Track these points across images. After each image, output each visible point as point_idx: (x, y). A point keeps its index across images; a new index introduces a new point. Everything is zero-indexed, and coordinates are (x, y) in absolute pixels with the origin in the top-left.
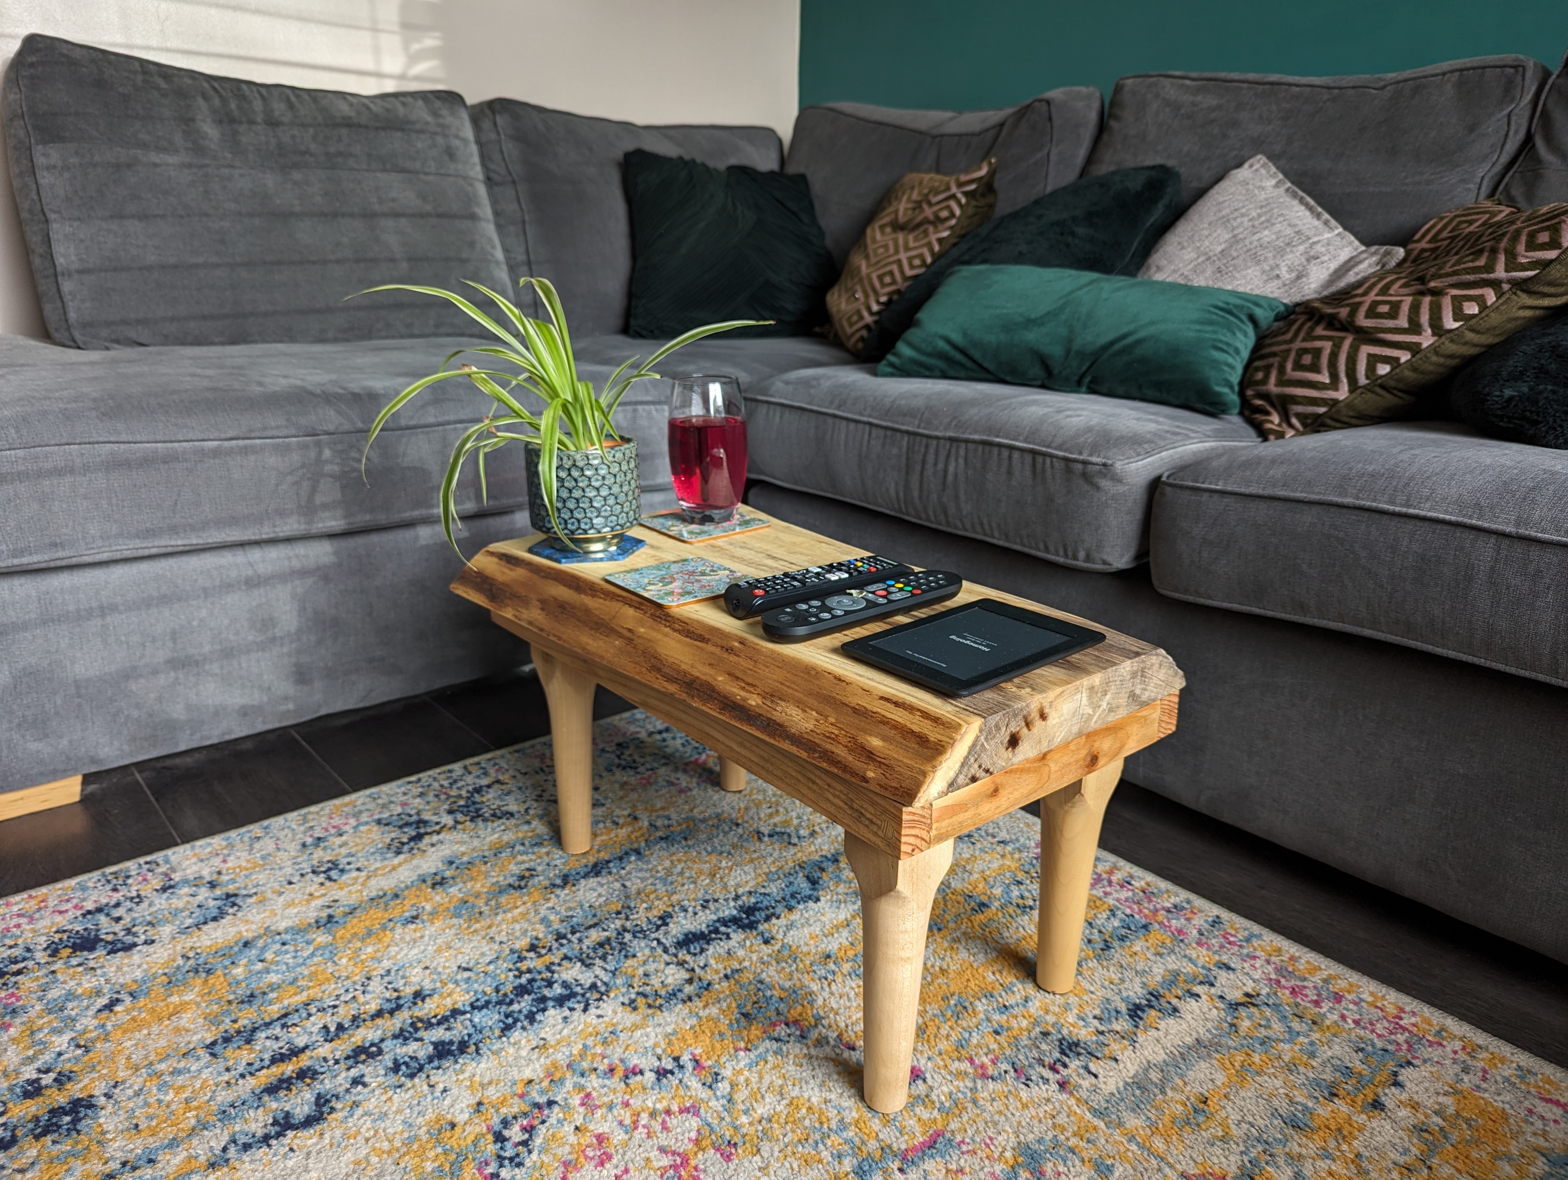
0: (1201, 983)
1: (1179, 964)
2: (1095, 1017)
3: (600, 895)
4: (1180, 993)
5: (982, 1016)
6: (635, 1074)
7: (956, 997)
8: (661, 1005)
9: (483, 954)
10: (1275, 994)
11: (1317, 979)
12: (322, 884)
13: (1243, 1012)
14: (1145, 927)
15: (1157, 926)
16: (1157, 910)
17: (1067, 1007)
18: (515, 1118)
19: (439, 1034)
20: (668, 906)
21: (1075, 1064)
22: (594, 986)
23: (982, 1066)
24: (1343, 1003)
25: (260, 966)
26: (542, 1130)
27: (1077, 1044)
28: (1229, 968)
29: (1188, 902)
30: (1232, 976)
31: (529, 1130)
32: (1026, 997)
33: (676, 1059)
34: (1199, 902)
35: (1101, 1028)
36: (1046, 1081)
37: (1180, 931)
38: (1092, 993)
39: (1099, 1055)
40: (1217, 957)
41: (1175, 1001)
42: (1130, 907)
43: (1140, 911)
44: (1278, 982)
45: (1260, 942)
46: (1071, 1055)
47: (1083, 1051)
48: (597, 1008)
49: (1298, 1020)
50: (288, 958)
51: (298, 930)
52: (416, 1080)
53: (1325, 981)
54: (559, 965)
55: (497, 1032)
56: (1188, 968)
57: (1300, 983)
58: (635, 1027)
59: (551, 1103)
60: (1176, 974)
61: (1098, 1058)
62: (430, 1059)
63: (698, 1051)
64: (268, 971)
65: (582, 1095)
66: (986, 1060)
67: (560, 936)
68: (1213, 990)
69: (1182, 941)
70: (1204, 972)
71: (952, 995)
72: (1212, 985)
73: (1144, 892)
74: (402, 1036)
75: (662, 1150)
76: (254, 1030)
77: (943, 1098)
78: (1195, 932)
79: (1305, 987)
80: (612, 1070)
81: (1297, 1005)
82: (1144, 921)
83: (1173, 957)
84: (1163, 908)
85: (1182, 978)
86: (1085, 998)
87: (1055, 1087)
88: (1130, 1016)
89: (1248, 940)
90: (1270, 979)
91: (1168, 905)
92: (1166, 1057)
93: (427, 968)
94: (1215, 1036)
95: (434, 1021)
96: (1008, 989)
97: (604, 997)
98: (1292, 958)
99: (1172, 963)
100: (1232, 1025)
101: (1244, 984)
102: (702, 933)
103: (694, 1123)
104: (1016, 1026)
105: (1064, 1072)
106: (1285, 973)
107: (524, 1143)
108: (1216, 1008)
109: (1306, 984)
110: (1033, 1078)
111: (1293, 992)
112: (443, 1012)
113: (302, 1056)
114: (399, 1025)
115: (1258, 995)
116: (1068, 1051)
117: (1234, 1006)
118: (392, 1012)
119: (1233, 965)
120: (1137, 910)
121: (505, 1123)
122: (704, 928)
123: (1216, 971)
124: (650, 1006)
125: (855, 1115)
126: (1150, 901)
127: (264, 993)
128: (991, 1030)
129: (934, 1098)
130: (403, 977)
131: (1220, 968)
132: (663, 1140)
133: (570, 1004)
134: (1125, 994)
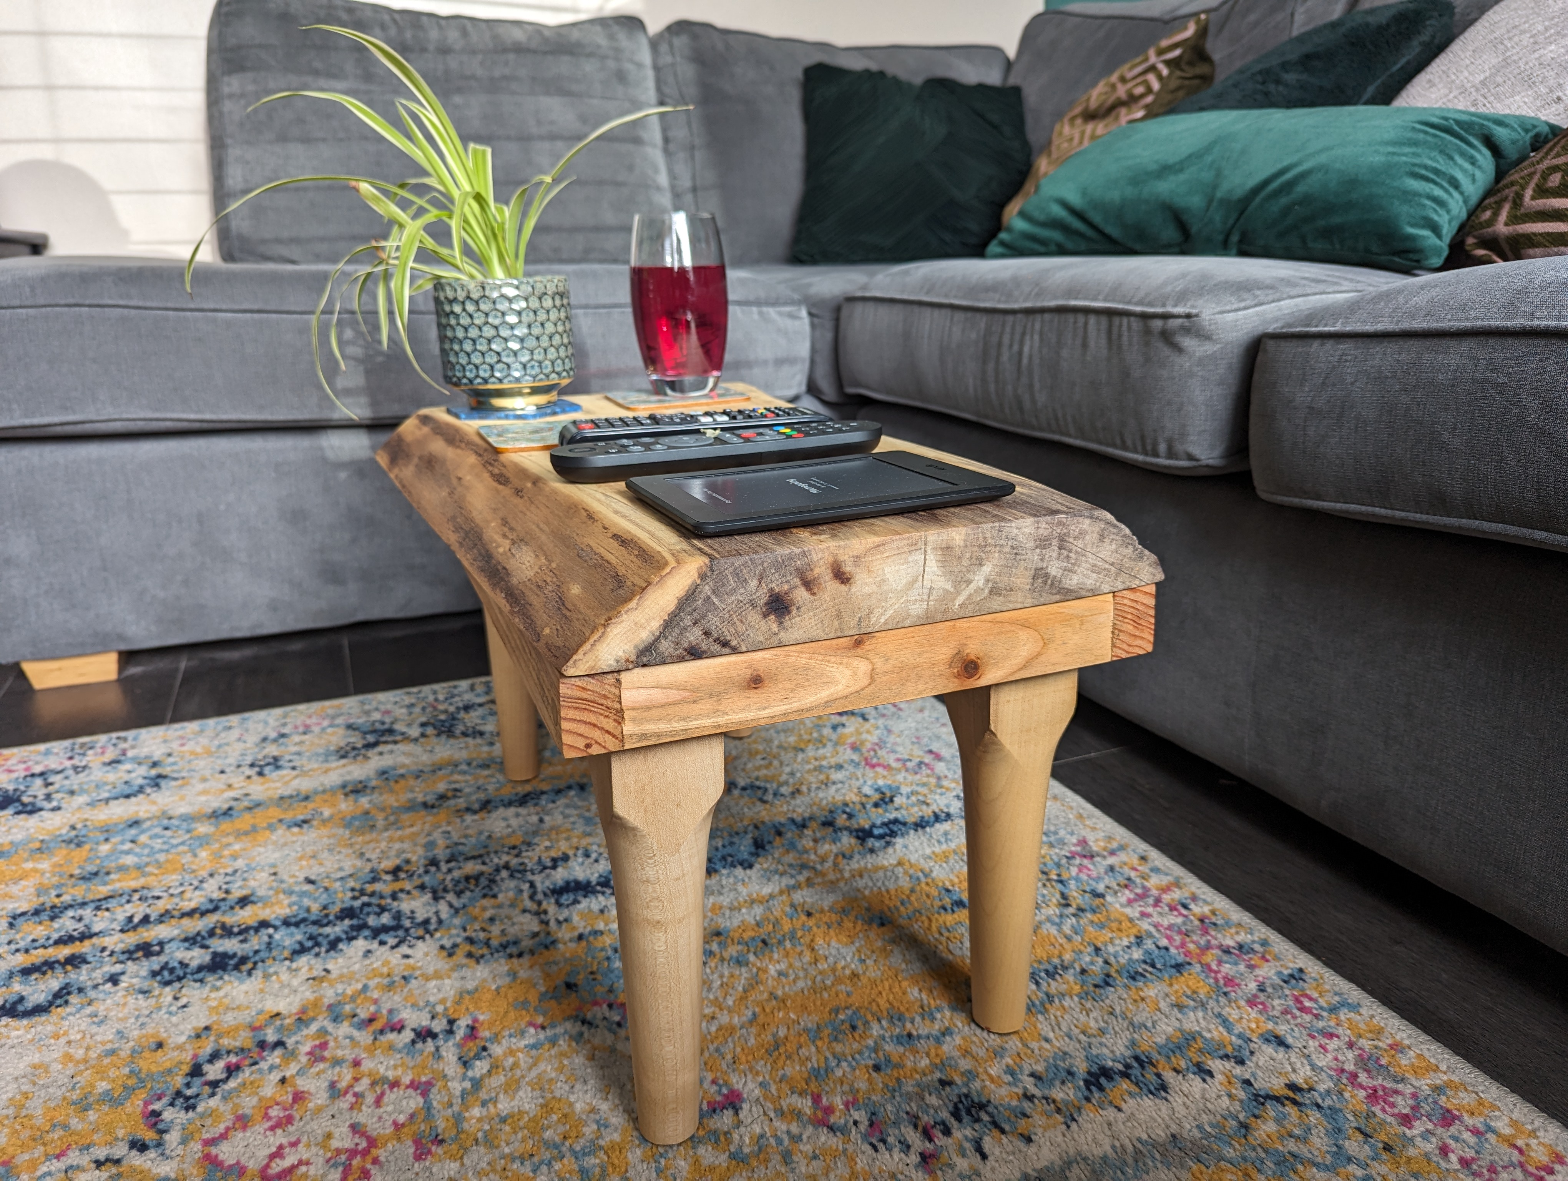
0: (1226, 1057)
1: (1203, 1023)
2: (1032, 1075)
3: (508, 826)
4: (1183, 1064)
5: (871, 1042)
6: (392, 1030)
7: (849, 1012)
8: (482, 956)
9: (341, 869)
10: (1340, 1093)
11: (1424, 1084)
12: (249, 777)
13: (1271, 1110)
14: (1179, 967)
15: (1198, 968)
16: (1208, 947)
17: (998, 1053)
18: (229, 1052)
19: (230, 945)
20: (571, 847)
21: (962, 1133)
22: (426, 922)
23: (829, 1110)
24: (1453, 1130)
25: (128, 846)
26: (246, 1074)
27: (982, 1106)
28: (1280, 1042)
29: (1264, 943)
30: (1281, 1054)
31: (232, 1070)
32: (947, 1029)
33: (451, 1022)
34: (1280, 944)
35: (1033, 1090)
36: (906, 1147)
37: (1229, 981)
38: (1047, 1040)
39: (1007, 1128)
40: (1270, 1026)
41: (1169, 1076)
42: (1169, 938)
43: (1183, 945)
44: (1354, 1076)
45: (1352, 1015)
46: (966, 1119)
47: (986, 1118)
48: (410, 947)
49: (1360, 1138)
50: (158, 844)
51: (187, 818)
52: (168, 989)
53: (1438, 1089)
54: (408, 893)
55: (286, 953)
56: (1216, 1032)
57: (1389, 1084)
58: (437, 975)
59: (280, 1044)
60: (1190, 1038)
61: (1003, 1131)
62: (200, 969)
63: (481, 1018)
64: (127, 852)
65: (317, 1042)
66: (838, 1102)
67: (434, 862)
68: (1238, 1070)
69: (1225, 994)
70: (1240, 1042)
71: (847, 1008)
72: (1241, 1062)
73: (1202, 920)
74: (191, 941)
75: (355, 1128)
76: (66, 908)
77: (747, 1141)
78: (1253, 986)
79: (1396, 1092)
80: (371, 1020)
81: (1370, 1115)
82: (1181, 959)
83: (1200, 1014)
84: (1220, 947)
85: (1200, 1043)
86: (1034, 1045)
87: (914, 1158)
88: (1087, 1083)
89: (1333, 1009)
90: (1343, 1071)
91: (1229, 942)
92: (1110, 1151)
93: (275, 874)
94: (1208, 1136)
95: (236, 930)
96: (927, 1014)
97: (427, 936)
98: (1397, 1047)
99: (1194, 1021)
100: (1245, 1126)
101: (1294, 1070)
102: (589, 883)
103: (415, 1102)
104: (909, 1064)
105: (940, 1140)
106: (1371, 1065)
107: (214, 1084)
108: (1230, 1096)
109: (1400, 1087)
110: (891, 1140)
111: (1373, 1096)
112: (253, 922)
113: (87, 943)
114: (198, 929)
115: (1311, 1089)
116: (963, 1113)
117: (1261, 1099)
118: (203, 914)
119: (1290, 1040)
120: (1178, 943)
121: (214, 1057)
122: (594, 879)
123: (1257, 1043)
124: (470, 955)
125: (616, 1137)
126: (1206, 932)
127: (108, 873)
128: (871, 1063)
129: (736, 1136)
130: (244, 880)
131: (1268, 1041)
132: (366, 1116)
133: (383, 937)
134: (1094, 1051)
